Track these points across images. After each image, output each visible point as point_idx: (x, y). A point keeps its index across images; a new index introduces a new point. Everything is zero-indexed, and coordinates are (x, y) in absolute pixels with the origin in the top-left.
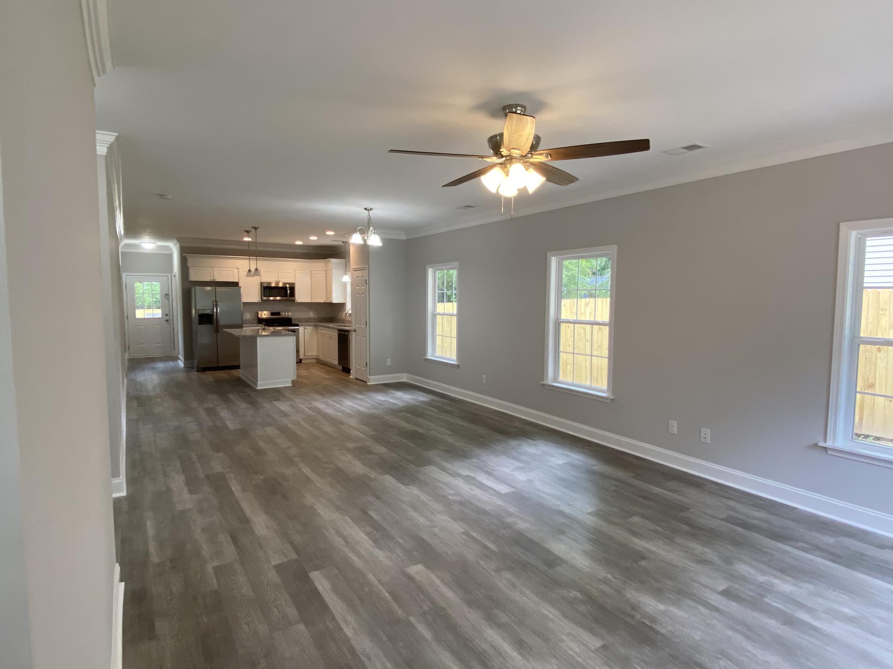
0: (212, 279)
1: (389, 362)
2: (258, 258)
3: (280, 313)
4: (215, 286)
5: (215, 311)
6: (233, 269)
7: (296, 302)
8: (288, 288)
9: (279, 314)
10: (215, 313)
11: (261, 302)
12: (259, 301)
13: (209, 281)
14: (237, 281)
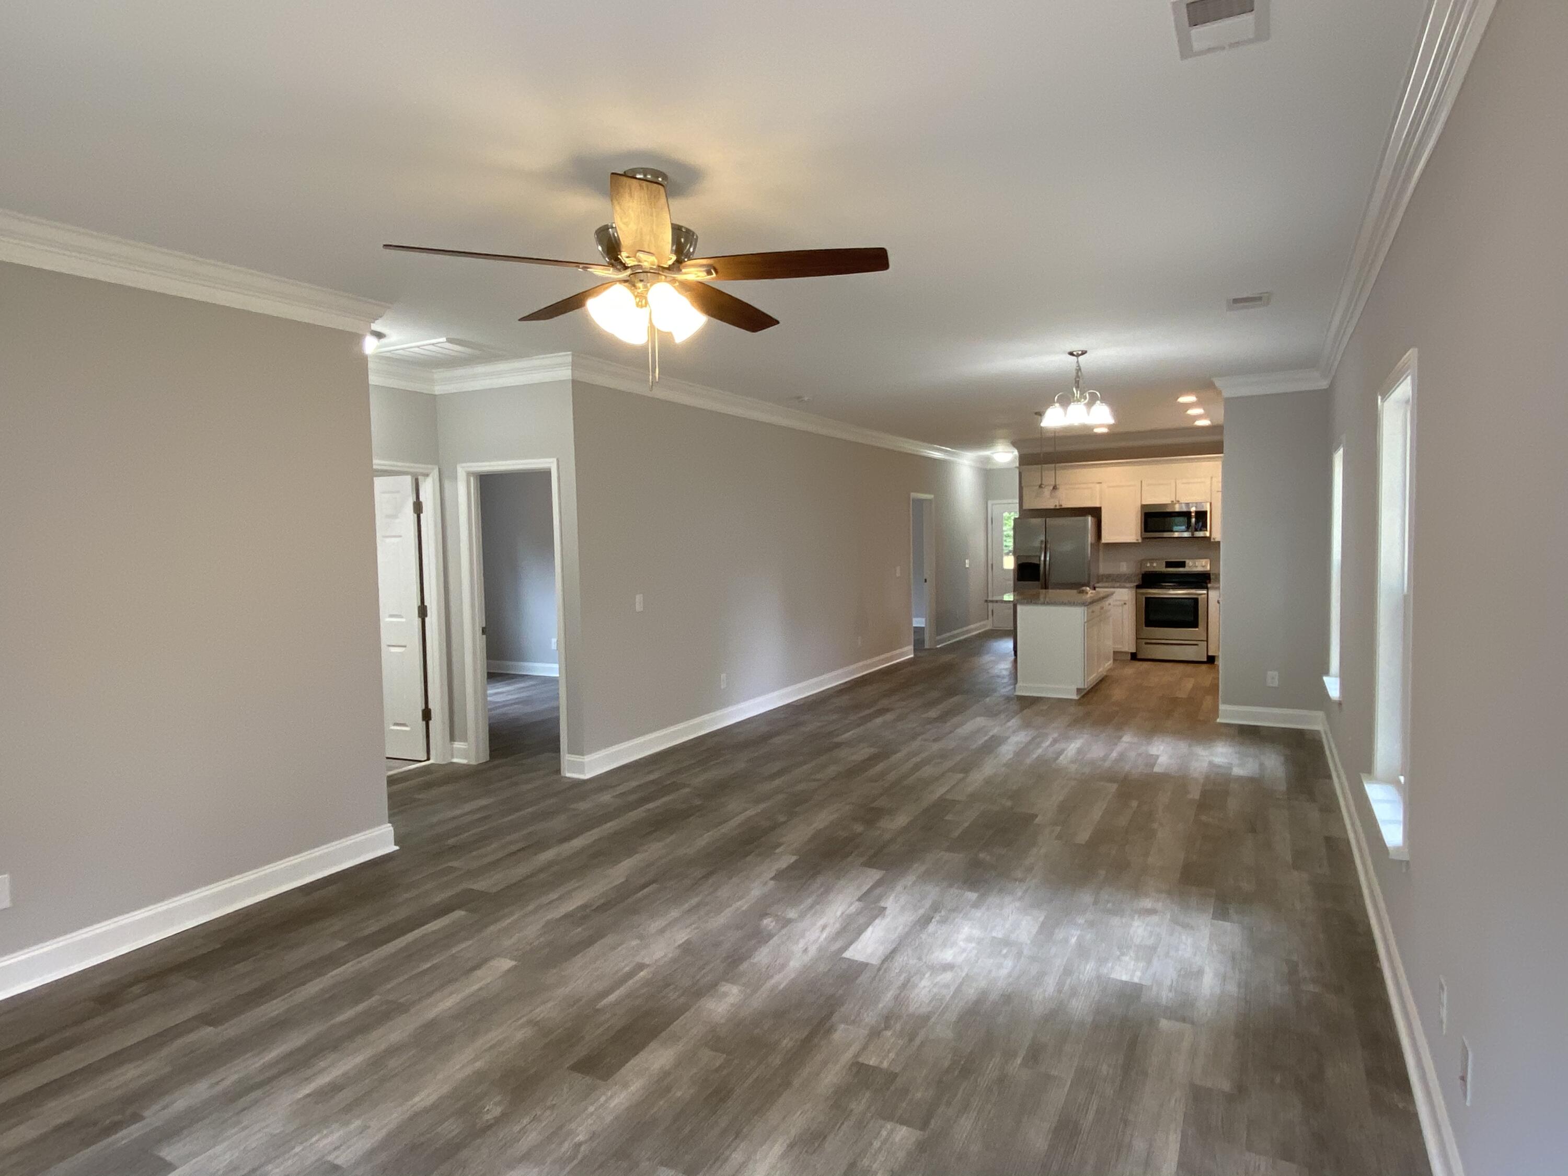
0: (1057, 504)
1: (1273, 678)
2: (1058, 465)
3: (1185, 562)
4: (1046, 517)
5: (1042, 558)
6: (1090, 485)
7: (1212, 540)
8: (1193, 514)
9: (1182, 564)
10: (1042, 563)
11: (1140, 541)
12: (1137, 540)
13: (1052, 507)
14: (1098, 505)
